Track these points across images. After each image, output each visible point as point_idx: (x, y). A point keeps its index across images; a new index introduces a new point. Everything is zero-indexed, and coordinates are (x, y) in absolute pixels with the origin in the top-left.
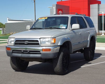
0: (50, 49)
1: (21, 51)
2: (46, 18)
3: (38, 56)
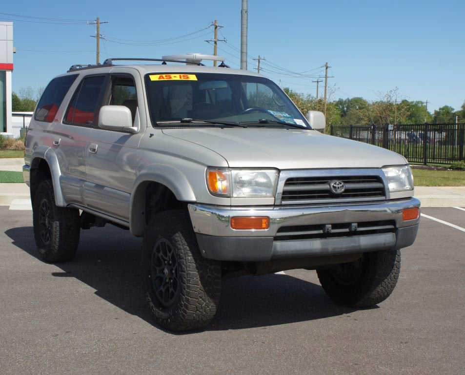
1: (321, 226)
2: (193, 78)
3: (388, 242)
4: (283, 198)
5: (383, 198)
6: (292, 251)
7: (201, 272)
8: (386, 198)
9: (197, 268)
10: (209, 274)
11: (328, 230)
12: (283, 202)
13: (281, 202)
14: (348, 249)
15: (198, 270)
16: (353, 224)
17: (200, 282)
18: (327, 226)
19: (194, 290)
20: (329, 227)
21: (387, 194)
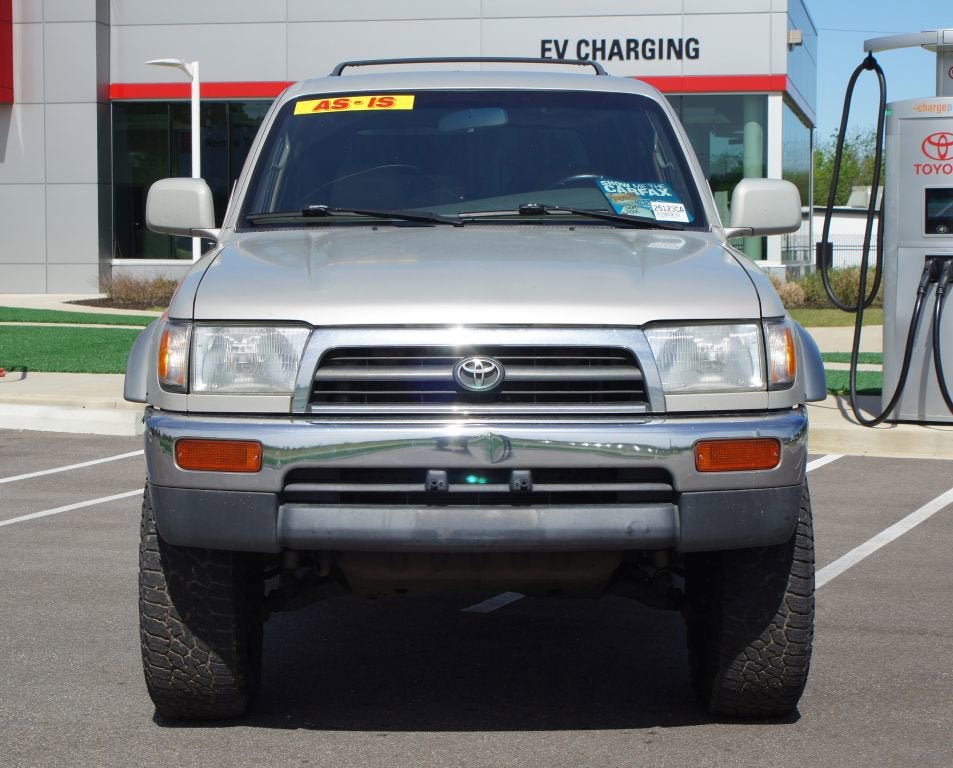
0: (775, 441)
1: (417, 474)
2: (405, 103)
3: (644, 527)
4: (314, 399)
5: (640, 408)
6: (329, 532)
7: (172, 572)
8: (649, 407)
9: (163, 562)
10: (194, 581)
11: (434, 483)
12: (317, 409)
13: (309, 408)
14: (501, 537)
15: (165, 568)
16: (516, 472)
17: (168, 598)
18: (431, 472)
19: (155, 615)
20: (440, 476)
21: (652, 397)
